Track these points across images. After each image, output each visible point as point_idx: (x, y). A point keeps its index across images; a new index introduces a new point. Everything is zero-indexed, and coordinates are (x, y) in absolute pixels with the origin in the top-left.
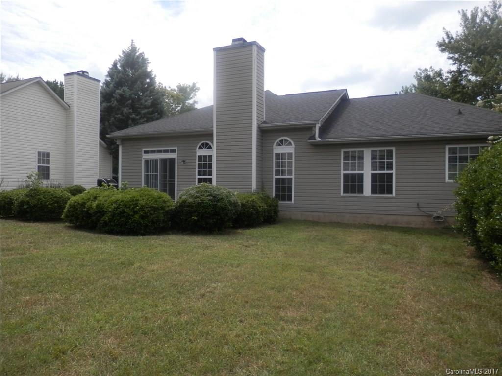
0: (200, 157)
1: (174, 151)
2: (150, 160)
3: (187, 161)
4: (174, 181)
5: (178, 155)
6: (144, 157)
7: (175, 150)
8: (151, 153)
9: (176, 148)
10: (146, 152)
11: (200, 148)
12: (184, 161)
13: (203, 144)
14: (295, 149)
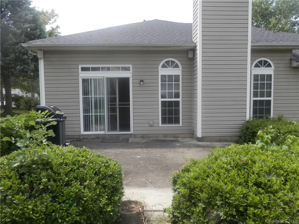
0: (163, 77)
1: (127, 69)
2: (91, 79)
3: (145, 81)
4: (129, 105)
5: (132, 74)
6: (81, 75)
7: (129, 67)
8: (92, 70)
9: (131, 66)
10: (83, 69)
11: (164, 66)
12: (142, 81)
13: (167, 62)
14: (274, 71)
